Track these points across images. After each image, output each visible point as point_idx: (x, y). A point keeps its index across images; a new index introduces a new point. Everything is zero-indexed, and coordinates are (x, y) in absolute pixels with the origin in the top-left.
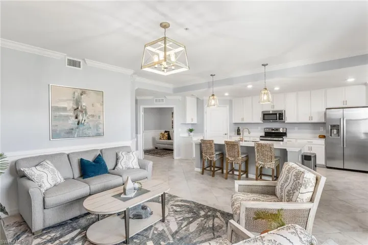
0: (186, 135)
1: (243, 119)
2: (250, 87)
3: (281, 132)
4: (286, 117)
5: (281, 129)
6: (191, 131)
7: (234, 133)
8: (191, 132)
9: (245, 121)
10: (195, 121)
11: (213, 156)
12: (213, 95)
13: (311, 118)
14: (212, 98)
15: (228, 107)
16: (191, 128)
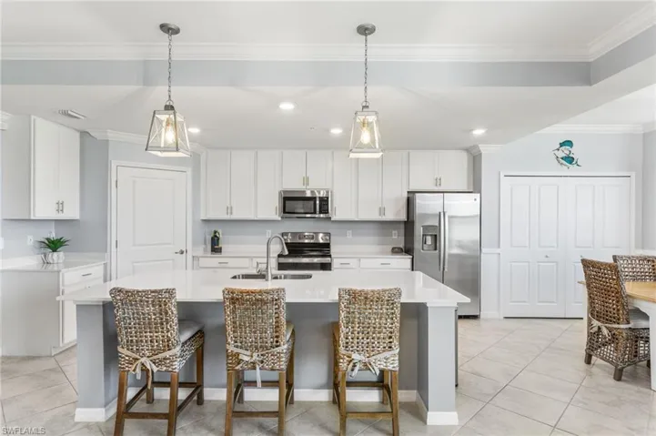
0: (31, 261)
1: (230, 210)
2: (287, 107)
3: (321, 241)
4: (335, 205)
5: (321, 235)
6: (54, 245)
7: (201, 248)
8: (54, 250)
9: (235, 216)
10: (72, 212)
11: (167, 354)
12: (169, 108)
13: (382, 211)
14: (164, 117)
15: (189, 173)
16: (53, 236)
